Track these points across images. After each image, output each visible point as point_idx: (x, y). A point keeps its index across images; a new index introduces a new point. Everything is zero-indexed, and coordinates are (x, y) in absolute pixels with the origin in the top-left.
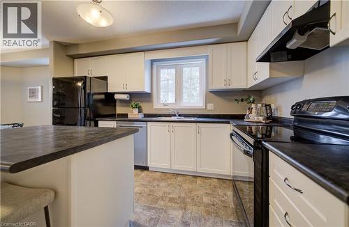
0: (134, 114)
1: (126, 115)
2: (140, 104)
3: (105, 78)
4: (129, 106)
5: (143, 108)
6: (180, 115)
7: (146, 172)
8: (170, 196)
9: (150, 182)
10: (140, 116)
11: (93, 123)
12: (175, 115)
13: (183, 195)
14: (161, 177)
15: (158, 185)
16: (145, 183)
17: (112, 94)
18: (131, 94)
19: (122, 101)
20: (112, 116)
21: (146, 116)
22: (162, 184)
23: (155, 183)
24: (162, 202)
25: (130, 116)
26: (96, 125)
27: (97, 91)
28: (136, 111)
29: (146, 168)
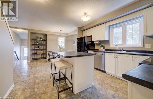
0: (101, 49)
1: (98, 50)
2: (104, 45)
3: (91, 36)
4: (99, 46)
5: (105, 47)
6: (124, 51)
7: (104, 73)
8: (111, 85)
9: (104, 77)
10: (104, 50)
11: (87, 52)
12: (121, 50)
13: (118, 87)
14: (110, 77)
15: (107, 79)
16: (102, 77)
17: (93, 42)
18: (100, 41)
19: (97, 44)
20: (93, 50)
21: (106, 50)
22: (109, 80)
23: (106, 78)
24: (107, 85)
25: (99, 50)
26: (88, 52)
27: (88, 41)
28: (102, 48)
29: (104, 72)
